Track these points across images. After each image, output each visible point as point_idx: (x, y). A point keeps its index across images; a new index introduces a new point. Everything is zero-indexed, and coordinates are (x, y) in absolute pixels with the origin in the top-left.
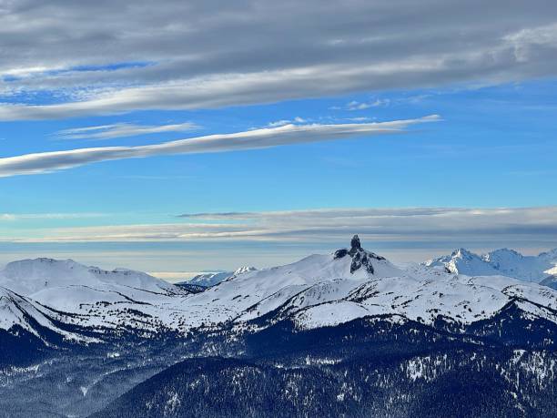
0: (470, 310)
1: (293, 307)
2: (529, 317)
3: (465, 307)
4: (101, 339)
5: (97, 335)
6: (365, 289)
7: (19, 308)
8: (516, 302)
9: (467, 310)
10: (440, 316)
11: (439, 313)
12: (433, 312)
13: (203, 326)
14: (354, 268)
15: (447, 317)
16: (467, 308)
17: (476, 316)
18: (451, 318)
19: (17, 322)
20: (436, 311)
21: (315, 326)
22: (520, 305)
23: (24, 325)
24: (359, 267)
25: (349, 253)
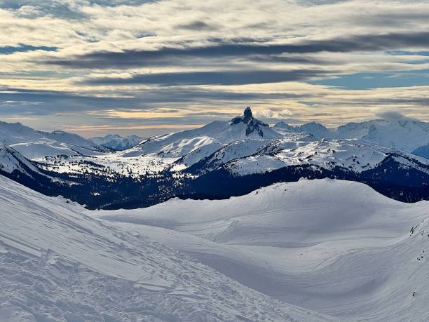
0: (358, 163)
1: (217, 160)
2: (405, 167)
3: (354, 160)
4: (77, 182)
5: (73, 180)
6: (271, 147)
7: (15, 157)
8: (393, 157)
9: (356, 163)
10: (337, 167)
11: (336, 164)
12: (331, 164)
13: (147, 174)
14: (248, 132)
15: (343, 168)
16: (356, 161)
17: (363, 167)
18: (345, 168)
19: (16, 168)
20: (333, 163)
21: (246, 174)
22: (397, 159)
23: (21, 170)
24: (252, 131)
25: (242, 121)
